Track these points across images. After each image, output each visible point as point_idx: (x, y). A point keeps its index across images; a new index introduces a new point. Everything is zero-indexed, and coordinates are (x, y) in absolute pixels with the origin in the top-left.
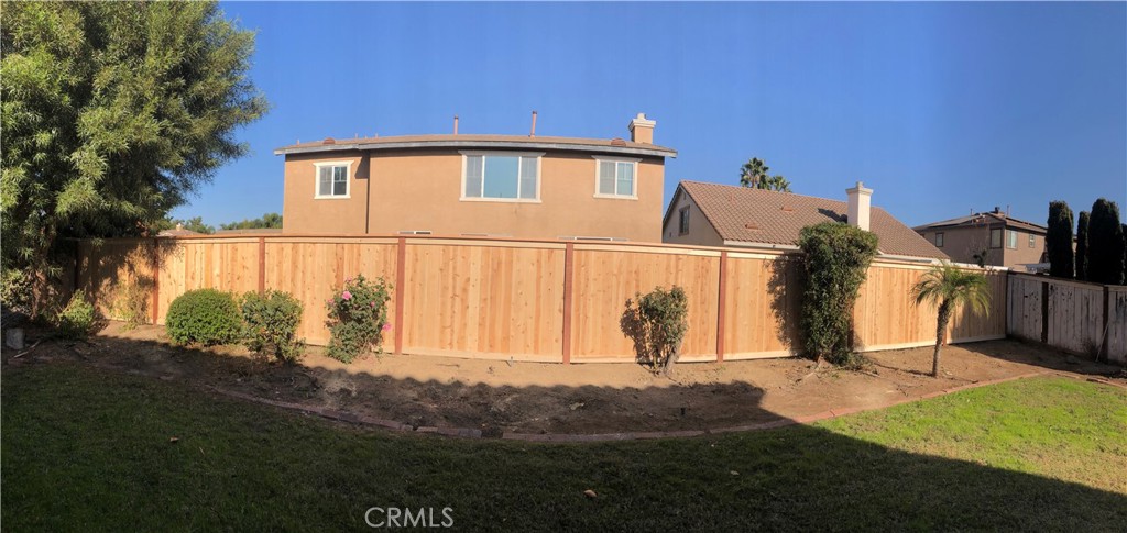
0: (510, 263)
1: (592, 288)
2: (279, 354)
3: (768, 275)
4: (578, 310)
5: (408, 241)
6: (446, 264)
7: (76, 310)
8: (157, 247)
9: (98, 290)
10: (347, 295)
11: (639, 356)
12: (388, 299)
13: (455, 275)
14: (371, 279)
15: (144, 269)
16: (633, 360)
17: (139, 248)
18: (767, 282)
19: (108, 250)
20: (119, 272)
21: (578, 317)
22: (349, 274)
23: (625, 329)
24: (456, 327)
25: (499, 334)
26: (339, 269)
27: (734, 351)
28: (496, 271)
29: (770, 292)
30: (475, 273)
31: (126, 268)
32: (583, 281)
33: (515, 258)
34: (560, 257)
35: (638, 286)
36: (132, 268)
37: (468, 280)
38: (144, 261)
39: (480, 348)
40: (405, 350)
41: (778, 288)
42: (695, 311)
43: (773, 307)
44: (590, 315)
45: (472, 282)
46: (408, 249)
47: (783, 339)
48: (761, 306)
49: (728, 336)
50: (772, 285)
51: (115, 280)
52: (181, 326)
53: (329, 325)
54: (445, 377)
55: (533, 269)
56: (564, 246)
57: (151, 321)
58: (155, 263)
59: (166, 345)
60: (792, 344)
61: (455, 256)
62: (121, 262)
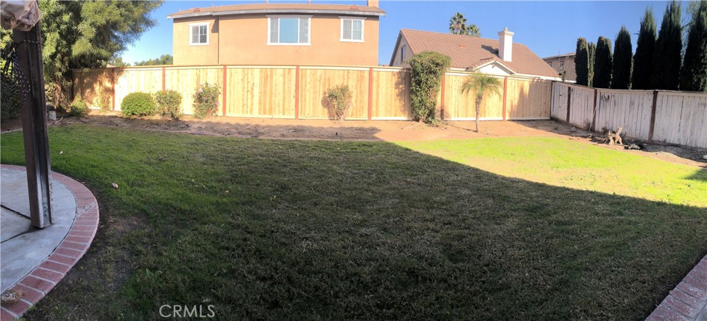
0: (272, 76)
1: (308, 86)
2: (172, 116)
3: (395, 79)
4: (302, 96)
5: (228, 67)
6: (244, 77)
7: (77, 103)
8: (114, 73)
9: (84, 94)
10: (201, 90)
11: (330, 116)
12: (219, 93)
13: (248, 82)
14: (212, 83)
15: (108, 84)
16: (327, 118)
17: (104, 73)
18: (394, 83)
19: (88, 74)
20: (95, 85)
21: (302, 100)
22: (202, 82)
23: (323, 105)
24: (249, 105)
25: (267, 107)
26: (198, 80)
27: (377, 116)
28: (266, 80)
29: (396, 88)
30: (257, 81)
31: (98, 83)
32: (304, 83)
33: (274, 74)
34: (294, 72)
35: (329, 85)
36: (101, 84)
37: (254, 84)
38: (107, 80)
39: (260, 113)
40: (227, 114)
41: (401, 86)
42: (357, 97)
43: (398, 95)
44: (307, 99)
45: (255, 85)
46: (228, 71)
47: (403, 111)
48: (391, 95)
49: (374, 109)
50: (397, 85)
51: (93, 90)
52: (128, 108)
53: (194, 105)
54: (242, 123)
55: (281, 78)
56: (295, 67)
57: (112, 109)
58: (113, 81)
59: (121, 118)
60: (409, 114)
61: (248, 73)
62: (95, 81)
